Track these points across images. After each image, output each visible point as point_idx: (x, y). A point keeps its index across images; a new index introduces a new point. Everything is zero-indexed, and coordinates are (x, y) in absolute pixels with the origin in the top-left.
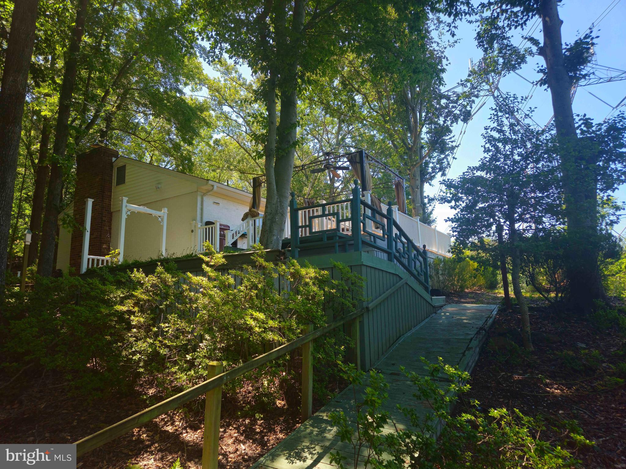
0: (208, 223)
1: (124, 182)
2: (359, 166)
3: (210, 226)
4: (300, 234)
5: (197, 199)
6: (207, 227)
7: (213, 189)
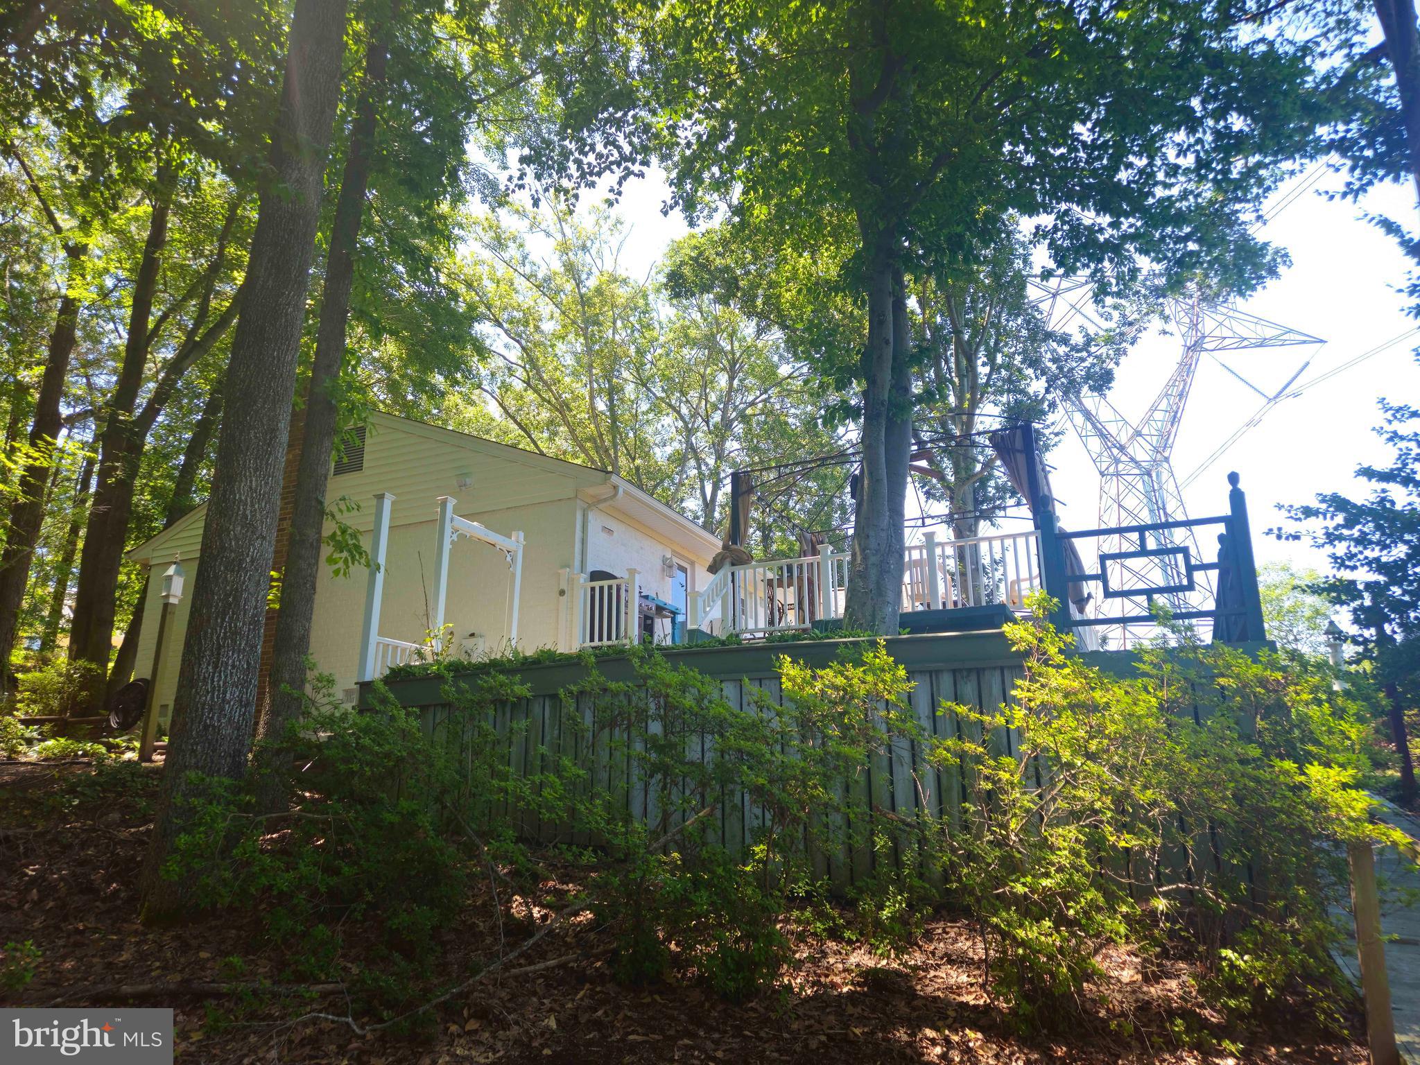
0: (596, 576)
1: (359, 468)
2: (1021, 458)
3: (605, 583)
4: (833, 609)
5: (574, 515)
6: (597, 584)
7: (616, 494)
